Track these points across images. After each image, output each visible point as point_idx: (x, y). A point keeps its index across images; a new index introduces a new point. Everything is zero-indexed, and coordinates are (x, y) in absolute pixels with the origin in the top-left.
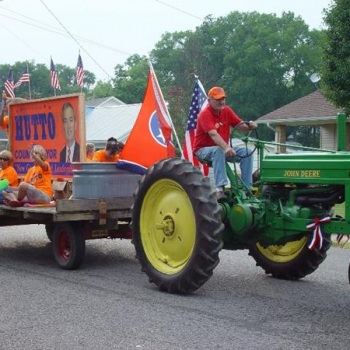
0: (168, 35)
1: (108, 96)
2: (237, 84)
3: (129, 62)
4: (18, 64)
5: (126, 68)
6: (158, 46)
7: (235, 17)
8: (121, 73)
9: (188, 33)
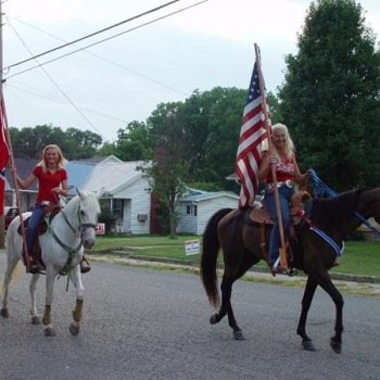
0: (163, 105)
1: (109, 154)
2: (218, 146)
3: (129, 127)
4: (38, 127)
5: (127, 132)
6: (153, 114)
7: (218, 91)
8: (122, 136)
9: (179, 104)
